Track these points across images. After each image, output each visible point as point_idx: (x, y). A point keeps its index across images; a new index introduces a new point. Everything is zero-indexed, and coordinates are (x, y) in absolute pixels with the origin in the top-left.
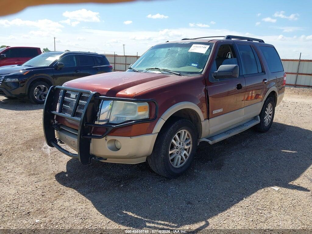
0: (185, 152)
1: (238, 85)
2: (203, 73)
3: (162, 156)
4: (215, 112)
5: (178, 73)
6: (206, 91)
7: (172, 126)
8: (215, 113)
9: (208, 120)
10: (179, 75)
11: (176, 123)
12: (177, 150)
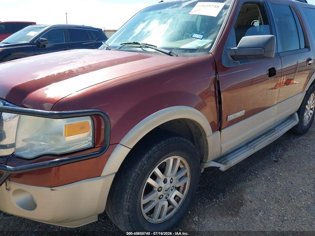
0: (176, 193)
1: (270, 70)
2: (212, 50)
3: (124, 213)
4: (231, 117)
5: (168, 51)
6: (217, 83)
7: (147, 155)
8: (231, 119)
9: (219, 132)
10: (169, 54)
11: (155, 148)
12: (160, 194)
